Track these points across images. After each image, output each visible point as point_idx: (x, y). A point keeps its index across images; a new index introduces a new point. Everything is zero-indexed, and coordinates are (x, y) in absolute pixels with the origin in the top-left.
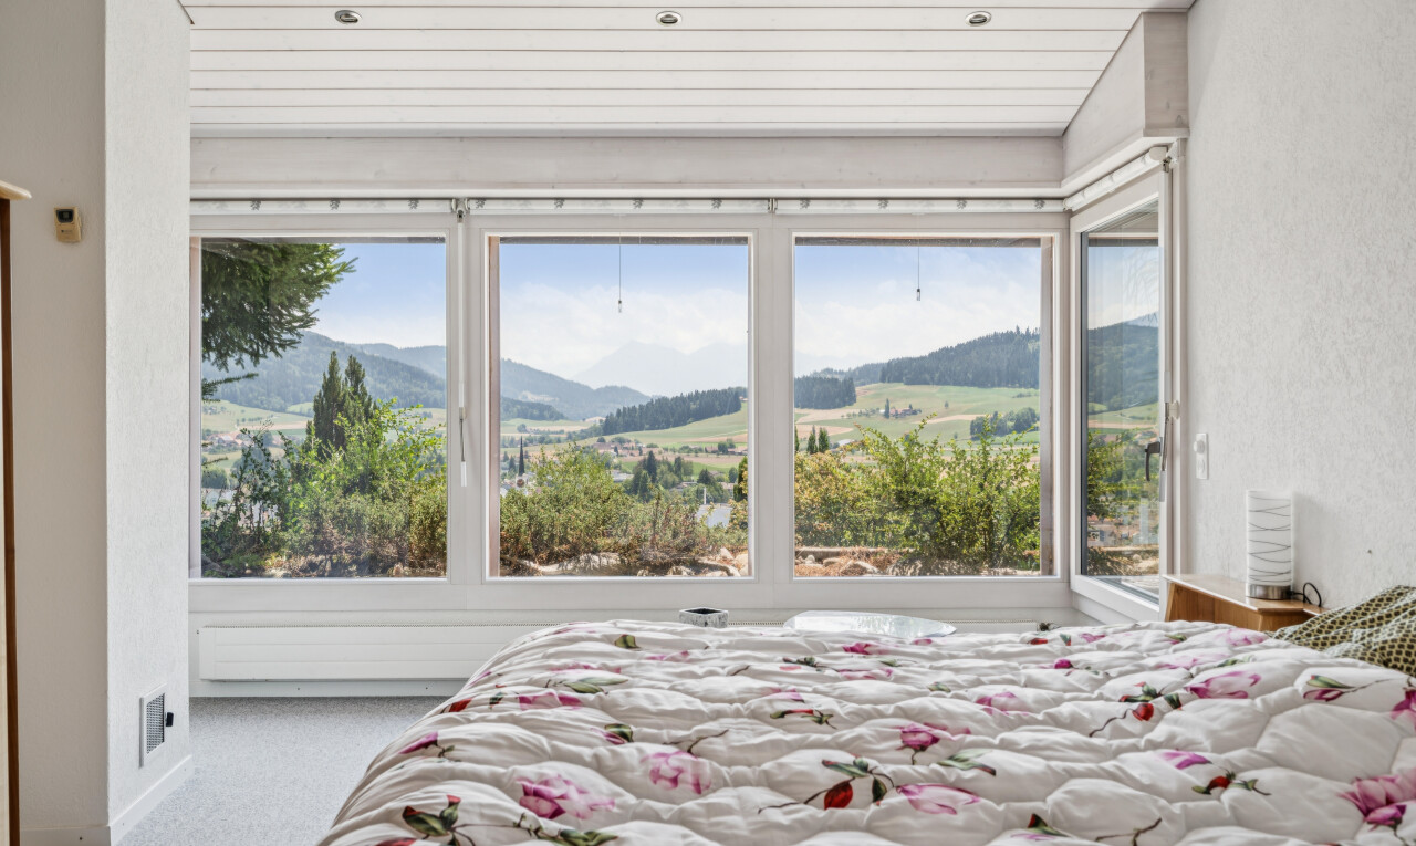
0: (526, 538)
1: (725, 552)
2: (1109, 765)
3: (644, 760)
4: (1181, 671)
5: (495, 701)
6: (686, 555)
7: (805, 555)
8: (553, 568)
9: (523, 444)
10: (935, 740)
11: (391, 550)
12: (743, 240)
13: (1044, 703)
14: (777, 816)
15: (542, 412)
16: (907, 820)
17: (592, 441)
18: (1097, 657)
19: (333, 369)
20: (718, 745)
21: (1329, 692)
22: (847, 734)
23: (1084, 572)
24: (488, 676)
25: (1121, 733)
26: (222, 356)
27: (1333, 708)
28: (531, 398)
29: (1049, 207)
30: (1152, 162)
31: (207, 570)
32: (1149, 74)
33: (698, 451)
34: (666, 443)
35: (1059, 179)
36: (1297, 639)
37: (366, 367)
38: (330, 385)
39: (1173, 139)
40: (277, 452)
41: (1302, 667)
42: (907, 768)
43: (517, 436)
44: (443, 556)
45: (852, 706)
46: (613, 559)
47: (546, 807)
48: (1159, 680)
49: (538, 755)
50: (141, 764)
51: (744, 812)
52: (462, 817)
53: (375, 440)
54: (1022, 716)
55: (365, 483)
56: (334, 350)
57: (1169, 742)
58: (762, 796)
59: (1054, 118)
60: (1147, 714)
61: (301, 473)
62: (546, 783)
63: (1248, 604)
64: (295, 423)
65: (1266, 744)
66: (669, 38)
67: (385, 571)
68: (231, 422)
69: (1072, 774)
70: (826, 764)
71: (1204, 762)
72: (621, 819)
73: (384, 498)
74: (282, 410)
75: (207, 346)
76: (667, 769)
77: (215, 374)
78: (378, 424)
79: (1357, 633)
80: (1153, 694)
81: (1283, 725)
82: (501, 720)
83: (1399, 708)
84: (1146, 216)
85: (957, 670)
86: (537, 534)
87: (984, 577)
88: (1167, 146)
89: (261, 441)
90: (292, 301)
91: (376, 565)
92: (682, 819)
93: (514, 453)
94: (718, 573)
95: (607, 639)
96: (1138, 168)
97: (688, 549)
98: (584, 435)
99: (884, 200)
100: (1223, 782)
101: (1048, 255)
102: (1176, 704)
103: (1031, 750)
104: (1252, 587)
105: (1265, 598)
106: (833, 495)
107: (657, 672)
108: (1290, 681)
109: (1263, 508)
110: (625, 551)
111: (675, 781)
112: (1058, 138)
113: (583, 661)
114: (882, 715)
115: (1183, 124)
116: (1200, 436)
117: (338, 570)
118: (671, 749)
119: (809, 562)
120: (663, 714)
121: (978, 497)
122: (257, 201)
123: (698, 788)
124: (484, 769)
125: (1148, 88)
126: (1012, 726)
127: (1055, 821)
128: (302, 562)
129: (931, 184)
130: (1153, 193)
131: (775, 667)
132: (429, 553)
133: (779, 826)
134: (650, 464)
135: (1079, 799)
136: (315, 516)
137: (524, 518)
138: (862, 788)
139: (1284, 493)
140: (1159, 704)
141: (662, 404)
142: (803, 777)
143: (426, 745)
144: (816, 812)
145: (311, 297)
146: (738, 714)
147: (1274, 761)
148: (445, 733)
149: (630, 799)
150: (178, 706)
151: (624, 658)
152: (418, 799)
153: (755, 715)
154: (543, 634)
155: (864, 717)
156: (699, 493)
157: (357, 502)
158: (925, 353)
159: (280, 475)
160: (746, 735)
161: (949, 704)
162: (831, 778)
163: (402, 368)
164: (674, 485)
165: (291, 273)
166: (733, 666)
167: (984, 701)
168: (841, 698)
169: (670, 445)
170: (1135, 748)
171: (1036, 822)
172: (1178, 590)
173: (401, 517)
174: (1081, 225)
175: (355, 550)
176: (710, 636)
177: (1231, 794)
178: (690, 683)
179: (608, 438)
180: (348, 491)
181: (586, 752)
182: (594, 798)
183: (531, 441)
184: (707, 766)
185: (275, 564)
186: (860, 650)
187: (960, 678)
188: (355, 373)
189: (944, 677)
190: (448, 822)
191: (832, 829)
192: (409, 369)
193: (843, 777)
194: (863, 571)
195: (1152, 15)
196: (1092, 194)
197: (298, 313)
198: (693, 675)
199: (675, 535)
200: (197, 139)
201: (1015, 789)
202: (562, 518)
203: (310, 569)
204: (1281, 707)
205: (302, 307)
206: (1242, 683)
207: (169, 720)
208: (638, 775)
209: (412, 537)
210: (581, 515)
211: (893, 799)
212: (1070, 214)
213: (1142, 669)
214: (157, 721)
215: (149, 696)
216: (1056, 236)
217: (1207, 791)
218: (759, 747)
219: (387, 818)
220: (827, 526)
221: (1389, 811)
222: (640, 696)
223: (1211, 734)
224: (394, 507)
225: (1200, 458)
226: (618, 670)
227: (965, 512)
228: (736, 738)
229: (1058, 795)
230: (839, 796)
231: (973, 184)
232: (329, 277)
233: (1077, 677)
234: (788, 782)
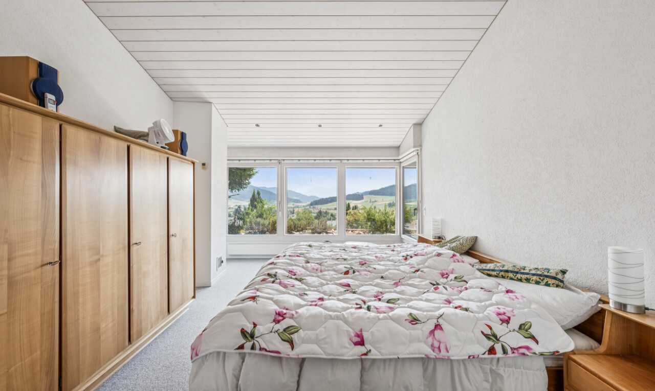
0: (293, 227)
1: (333, 230)
2: (397, 268)
3: (311, 266)
4: (414, 251)
5: (284, 256)
6: (325, 230)
7: (349, 231)
8: (298, 233)
9: (293, 208)
10: (366, 263)
11: (266, 229)
12: (336, 168)
13: (387, 257)
14: (335, 276)
15: (298, 201)
16: (359, 277)
17: (308, 207)
18: (399, 249)
19: (254, 193)
20: (325, 264)
21: (439, 255)
22: (349, 262)
23: (403, 234)
24: (284, 252)
25: (401, 262)
26: (232, 190)
27: (440, 258)
28: (295, 198)
29: (396, 161)
30: (415, 153)
31: (229, 233)
32: (414, 136)
33: (330, 209)
34: (323, 208)
35: (398, 156)
36: (438, 246)
37: (261, 192)
38: (253, 196)
39: (419, 149)
40: (243, 210)
41: (435, 250)
42: (360, 268)
43: (292, 206)
44: (276, 230)
45: (351, 257)
46: (310, 231)
47: (293, 274)
48: (409, 253)
49: (292, 265)
50: (217, 270)
51: (329, 275)
52: (278, 275)
53: (263, 207)
54: (383, 259)
55: (261, 216)
56: (254, 188)
57: (409, 264)
58: (332, 273)
59: (397, 144)
60: (406, 259)
61: (247, 214)
62: (293, 270)
63: (432, 240)
64: (246, 203)
65: (426, 264)
66: (320, 129)
67: (264, 233)
68: (233, 204)
69: (390, 269)
70: (345, 267)
71: (415, 267)
72: (307, 276)
73: (264, 219)
74: (243, 201)
75: (229, 188)
76: (316, 268)
77: (230, 194)
78: (263, 204)
79: (449, 245)
80: (408, 255)
81: (430, 261)
82: (286, 259)
83: (451, 258)
84: (415, 163)
85: (372, 251)
86: (295, 226)
87: (384, 235)
88: (418, 150)
89: (239, 207)
90: (246, 179)
91: (263, 232)
92: (318, 276)
93: (292, 210)
94: (331, 234)
95: (306, 245)
96: (412, 154)
97: (325, 229)
98: (306, 206)
99: (364, 160)
100: (417, 271)
101: (397, 171)
102: (411, 257)
103: (383, 265)
104: (433, 236)
105: (435, 238)
106: (357, 219)
107: (315, 251)
108: (432, 253)
109: (435, 221)
110: (313, 229)
111: (317, 270)
112: (398, 148)
113: (301, 249)
114: (356, 259)
115: (421, 146)
116: (424, 207)
117: (255, 233)
118: (317, 265)
119: (350, 232)
120: (315, 258)
121: (383, 219)
122: (240, 160)
123: (321, 271)
124: (282, 267)
125: (414, 139)
126: (381, 261)
127: (385, 277)
128: (248, 232)
129: (373, 157)
130: (415, 159)
131: (337, 251)
132: (273, 229)
133: (335, 278)
134: (320, 212)
135: (390, 273)
136: (250, 222)
137: (292, 223)
138: (351, 271)
139: (438, 218)
140: (409, 257)
141: (323, 199)
142: (340, 270)
143: (271, 263)
144: (342, 275)
145: (250, 178)
146: (330, 259)
147: (427, 267)
148: (275, 261)
149: (308, 273)
150: (224, 259)
151: (309, 248)
152: (270, 272)
153: (333, 259)
154: (294, 245)
155: (353, 259)
156: (331, 218)
157: (259, 220)
158: (378, 189)
159: (243, 214)
160: (330, 262)
161: (369, 257)
162: (345, 270)
163: (268, 192)
164: (325, 216)
165: (246, 174)
166: (330, 250)
167: (376, 257)
168: (349, 256)
169: (324, 208)
170: (403, 265)
171: (382, 277)
172: (419, 237)
173: (268, 223)
174: (403, 165)
175: (258, 229)
176: (327, 245)
177: (419, 272)
178: (321, 253)
179: (311, 207)
180: (257, 217)
181: (301, 265)
182: (302, 272)
183: (295, 207)
184: (323, 268)
185: (242, 233)
186: (355, 248)
187: (372, 253)
188: (258, 193)
189: (370, 252)
190: (275, 275)
191: (345, 278)
192: (270, 192)
193: (348, 269)
194: (360, 234)
195: (415, 125)
196: (404, 159)
197: (247, 181)
198: (322, 252)
199: (323, 226)
200: (229, 148)
201: (379, 271)
202: (300, 223)
203: (250, 233)
204: (430, 257)
205: (248, 180)
206: (424, 253)
207: (222, 262)
208: (310, 269)
209: (270, 227)
210: (304, 222)
211: (357, 273)
212: (401, 163)
213: (407, 251)
214: (220, 262)
215: (219, 257)
216: (398, 167)
217: (414, 272)
218: (333, 264)
219: (265, 275)
220: (355, 225)
221: (446, 276)
222: (311, 255)
223: (417, 262)
224: (266, 221)
225: (424, 211)
226: (308, 251)
227: (381, 222)
228: (328, 263)
229: (387, 273)
230: (347, 273)
231: (381, 157)
232: (253, 174)
233: (395, 253)
234: (338, 270)
